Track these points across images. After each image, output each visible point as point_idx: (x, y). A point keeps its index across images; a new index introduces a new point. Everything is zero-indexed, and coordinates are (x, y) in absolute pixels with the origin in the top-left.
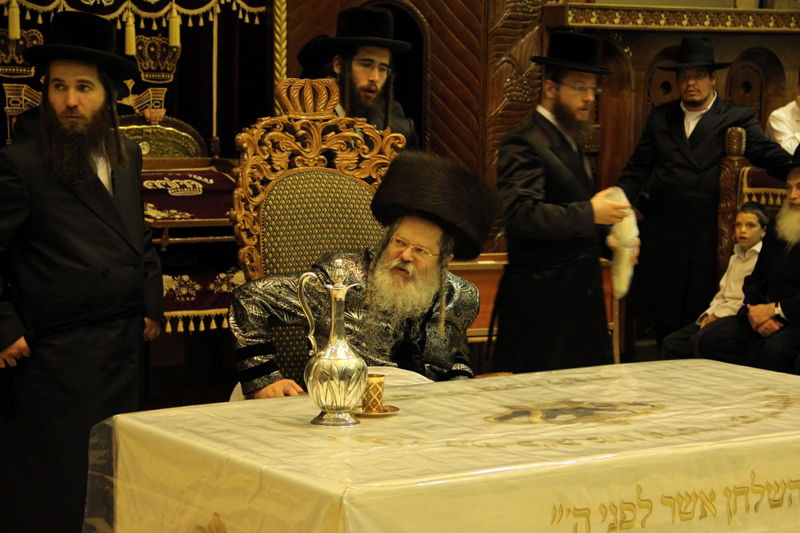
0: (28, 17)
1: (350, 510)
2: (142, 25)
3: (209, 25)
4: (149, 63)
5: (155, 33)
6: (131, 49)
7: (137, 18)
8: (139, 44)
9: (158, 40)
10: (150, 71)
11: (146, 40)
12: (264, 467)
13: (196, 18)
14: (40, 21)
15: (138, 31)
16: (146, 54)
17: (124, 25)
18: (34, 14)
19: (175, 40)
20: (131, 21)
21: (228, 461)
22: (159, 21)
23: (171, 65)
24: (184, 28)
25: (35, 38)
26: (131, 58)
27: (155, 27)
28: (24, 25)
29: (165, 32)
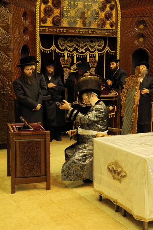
0: (69, 55)
1: (148, 161)
2: (90, 56)
3: (104, 55)
4: (92, 63)
5: (93, 57)
6: (88, 61)
7: (89, 54)
8: (90, 59)
9: (93, 59)
10: (92, 65)
11: (91, 59)
12: (127, 151)
13: (101, 54)
14: (71, 56)
15: (90, 57)
16: (91, 62)
17: (87, 56)
18: (70, 54)
19: (97, 58)
20: (88, 55)
21: (119, 149)
22: (94, 55)
23: (96, 64)
24: (99, 56)
25: (70, 59)
26: (88, 62)
27: (93, 56)
28: (68, 57)
29: (95, 57)
